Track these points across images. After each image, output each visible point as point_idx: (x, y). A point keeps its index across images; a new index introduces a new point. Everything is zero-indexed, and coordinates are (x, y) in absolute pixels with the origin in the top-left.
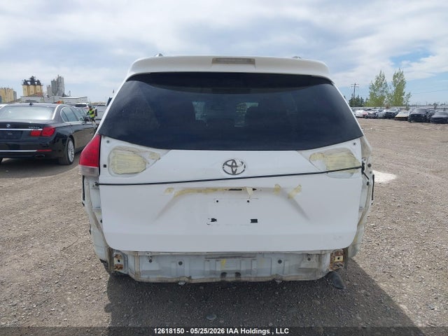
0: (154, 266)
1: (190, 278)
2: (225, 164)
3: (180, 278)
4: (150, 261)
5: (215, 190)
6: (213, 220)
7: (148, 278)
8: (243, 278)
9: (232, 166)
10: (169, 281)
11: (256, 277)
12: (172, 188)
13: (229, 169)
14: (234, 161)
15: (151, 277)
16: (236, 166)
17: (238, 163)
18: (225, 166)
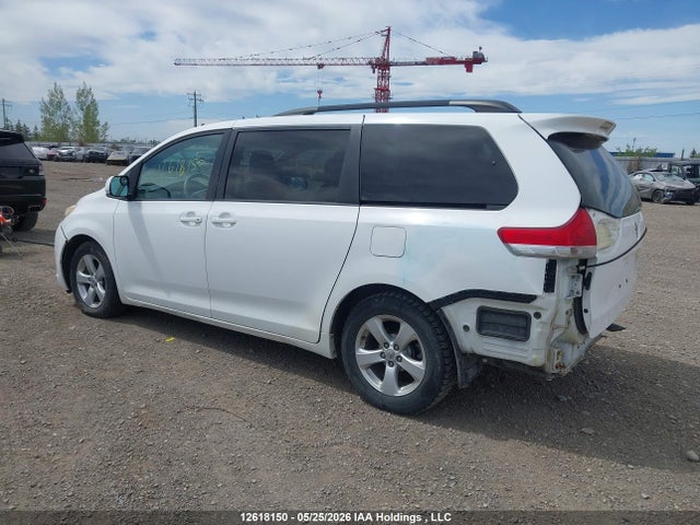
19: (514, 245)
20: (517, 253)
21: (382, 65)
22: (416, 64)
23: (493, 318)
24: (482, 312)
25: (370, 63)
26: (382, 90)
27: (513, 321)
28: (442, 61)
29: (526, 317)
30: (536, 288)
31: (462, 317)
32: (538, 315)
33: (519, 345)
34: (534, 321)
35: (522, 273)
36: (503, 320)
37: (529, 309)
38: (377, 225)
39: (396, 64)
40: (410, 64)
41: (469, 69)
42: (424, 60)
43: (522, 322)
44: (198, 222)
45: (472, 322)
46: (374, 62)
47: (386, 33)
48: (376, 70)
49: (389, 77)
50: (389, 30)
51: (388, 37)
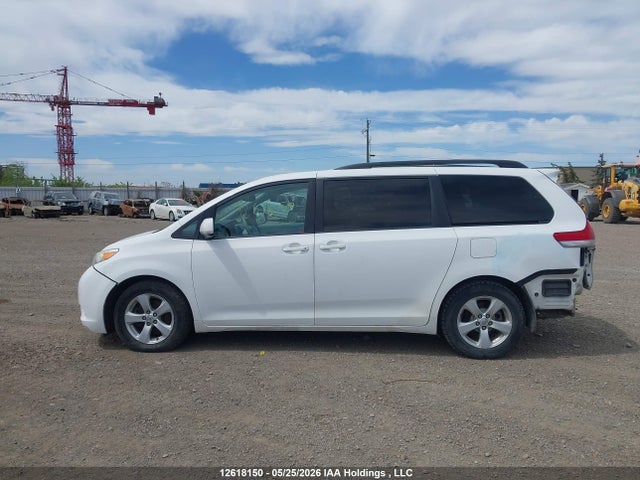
19: (563, 243)
20: (565, 246)
21: (62, 103)
22: (99, 104)
23: (551, 286)
24: (545, 283)
25: (47, 100)
26: (64, 128)
27: (561, 286)
28: (125, 103)
29: (568, 283)
30: (576, 264)
31: (534, 288)
32: (575, 280)
33: (565, 299)
34: (573, 284)
35: (569, 257)
36: (557, 286)
37: (570, 277)
38: (473, 239)
39: (77, 103)
40: (92, 104)
41: (152, 112)
42: (106, 101)
43: (566, 286)
44: (305, 251)
45: (539, 290)
46: (52, 99)
47: (63, 72)
48: (56, 108)
49: (71, 115)
50: (65, 70)
51: (65, 76)
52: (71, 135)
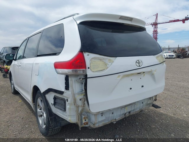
0: (103, 118)
1: (115, 119)
2: (136, 62)
3: (112, 121)
4: (102, 116)
5: (132, 74)
6: (131, 89)
7: (99, 125)
8: (131, 114)
9: (139, 63)
10: (107, 123)
11: (135, 112)
12: (120, 76)
13: (138, 64)
14: (139, 61)
15: (100, 124)
16: (140, 63)
17: (140, 62)
18: (137, 63)
20: (58, 73)
21: (155, 24)
22: (166, 23)
25: (151, 24)
26: (155, 31)
28: (175, 21)
32: (67, 100)
34: (67, 102)
37: (65, 98)
38: (36, 64)
39: (160, 24)
40: (164, 23)
41: (184, 22)
42: (169, 21)
45: (53, 102)
46: (153, 24)
47: (156, 15)
48: (153, 26)
49: (157, 28)
50: (157, 14)
51: (157, 16)
52: (157, 33)
